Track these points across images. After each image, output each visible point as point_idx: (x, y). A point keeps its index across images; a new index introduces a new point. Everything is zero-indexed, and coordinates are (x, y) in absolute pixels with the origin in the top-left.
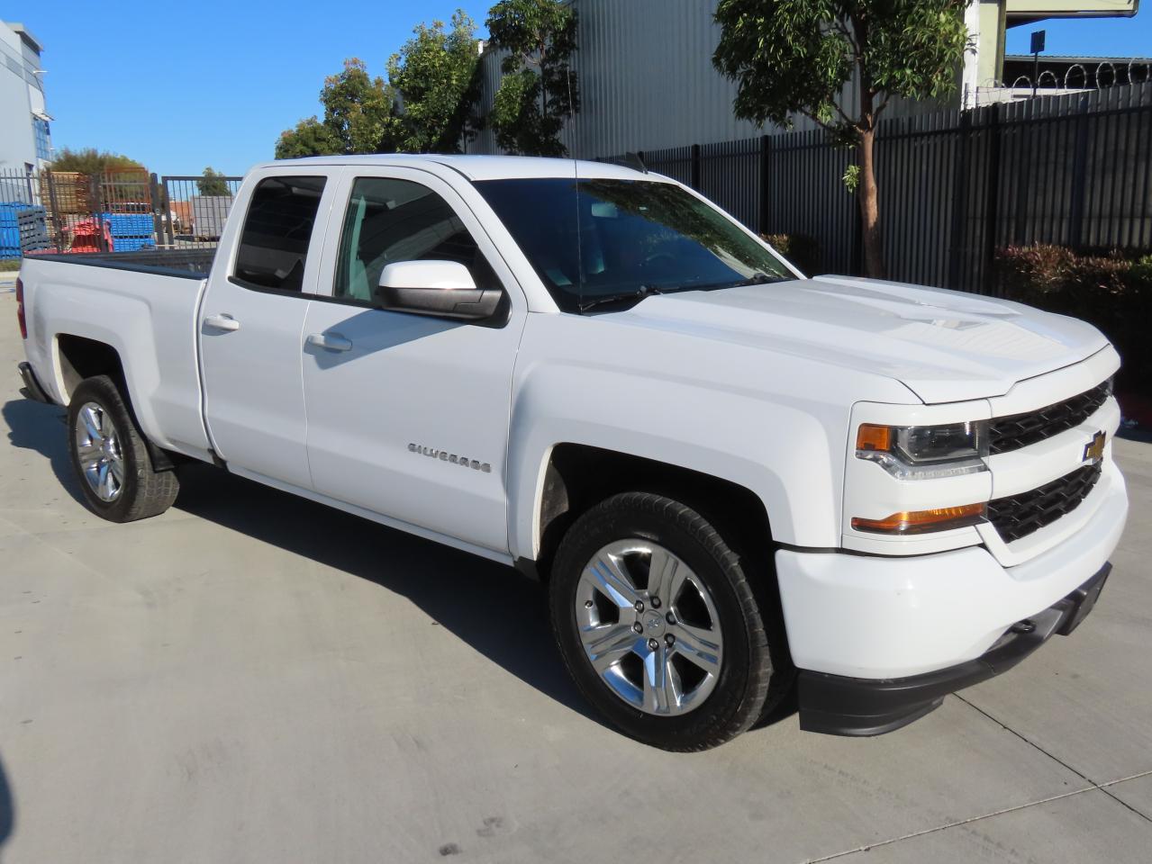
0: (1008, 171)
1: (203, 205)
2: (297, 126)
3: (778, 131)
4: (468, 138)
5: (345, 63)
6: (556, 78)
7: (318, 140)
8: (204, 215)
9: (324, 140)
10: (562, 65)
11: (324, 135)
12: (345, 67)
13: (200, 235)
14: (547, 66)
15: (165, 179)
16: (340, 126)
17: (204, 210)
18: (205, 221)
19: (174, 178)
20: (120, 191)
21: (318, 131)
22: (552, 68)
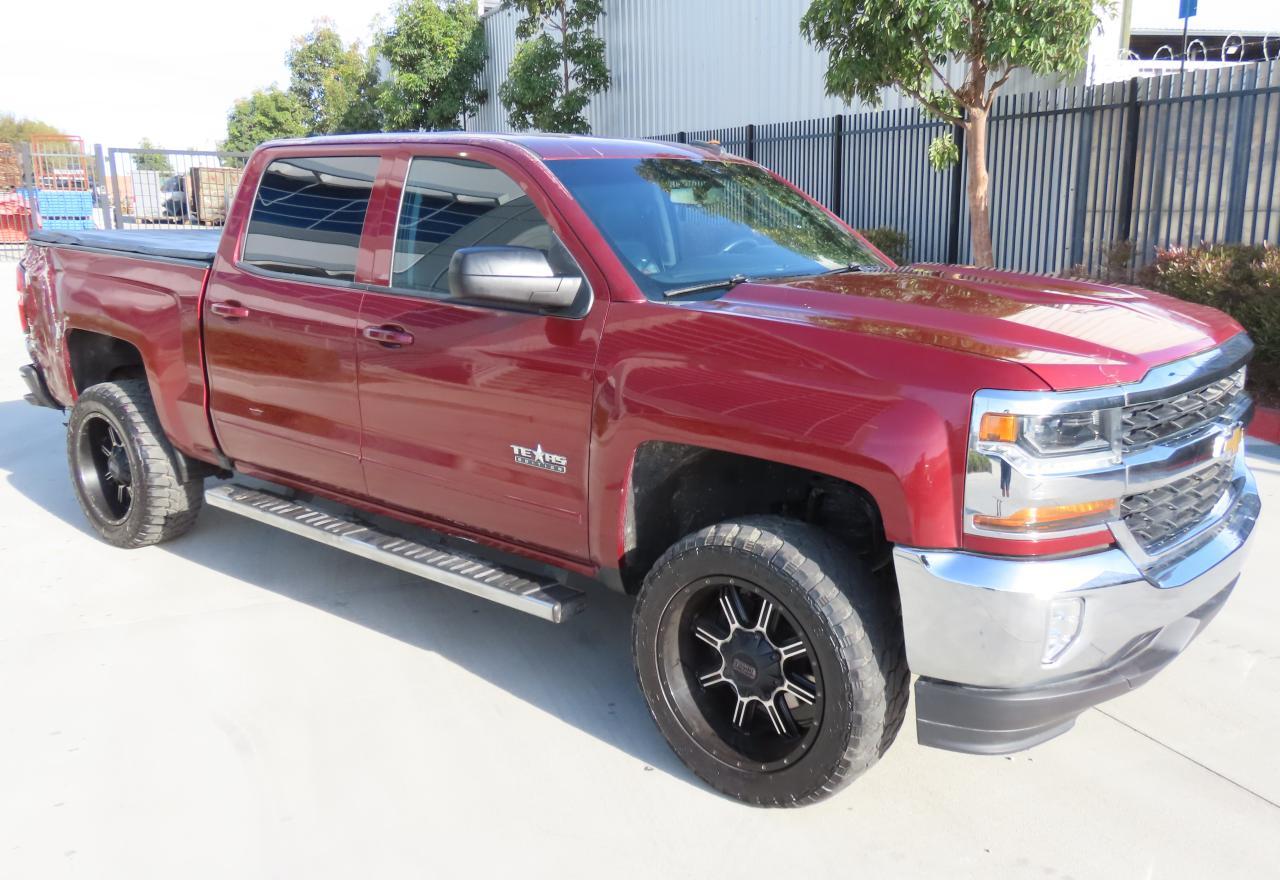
0: (1147, 156)
1: (144, 181)
2: (253, 93)
3: (866, 109)
4: (468, 113)
5: (313, 22)
6: (579, 44)
7: (280, 109)
8: (146, 193)
9: (287, 109)
10: (588, 31)
11: (287, 104)
12: (313, 26)
13: (142, 215)
14: (570, 31)
15: (112, 151)
16: (308, 95)
17: (145, 187)
18: (147, 199)
19: (122, 151)
20: (44, 163)
21: (280, 99)
22: (576, 34)
